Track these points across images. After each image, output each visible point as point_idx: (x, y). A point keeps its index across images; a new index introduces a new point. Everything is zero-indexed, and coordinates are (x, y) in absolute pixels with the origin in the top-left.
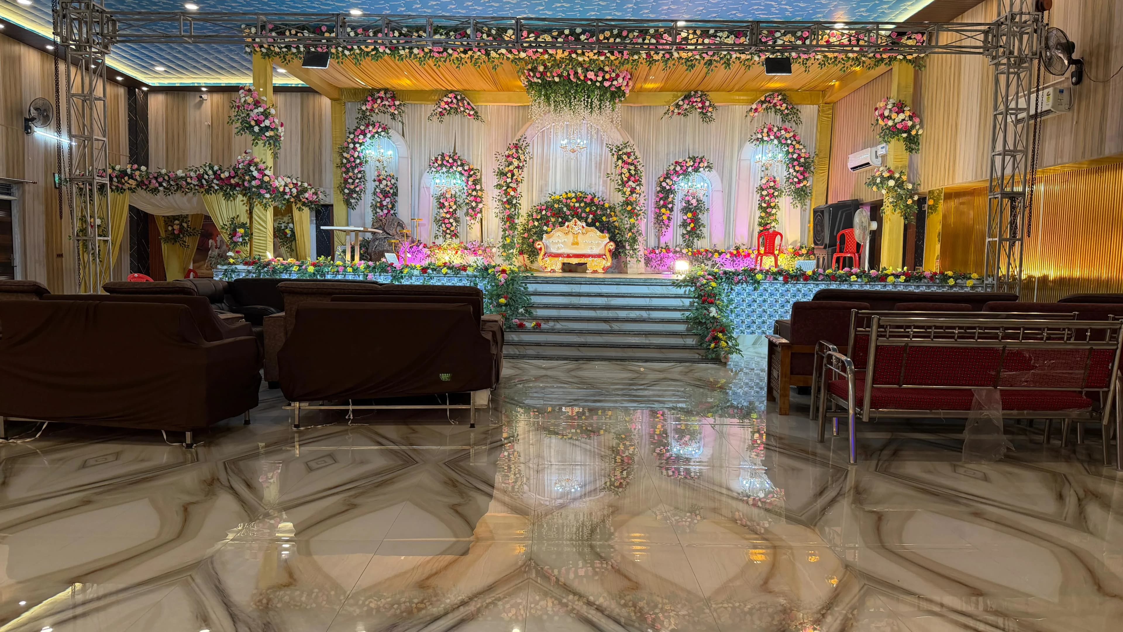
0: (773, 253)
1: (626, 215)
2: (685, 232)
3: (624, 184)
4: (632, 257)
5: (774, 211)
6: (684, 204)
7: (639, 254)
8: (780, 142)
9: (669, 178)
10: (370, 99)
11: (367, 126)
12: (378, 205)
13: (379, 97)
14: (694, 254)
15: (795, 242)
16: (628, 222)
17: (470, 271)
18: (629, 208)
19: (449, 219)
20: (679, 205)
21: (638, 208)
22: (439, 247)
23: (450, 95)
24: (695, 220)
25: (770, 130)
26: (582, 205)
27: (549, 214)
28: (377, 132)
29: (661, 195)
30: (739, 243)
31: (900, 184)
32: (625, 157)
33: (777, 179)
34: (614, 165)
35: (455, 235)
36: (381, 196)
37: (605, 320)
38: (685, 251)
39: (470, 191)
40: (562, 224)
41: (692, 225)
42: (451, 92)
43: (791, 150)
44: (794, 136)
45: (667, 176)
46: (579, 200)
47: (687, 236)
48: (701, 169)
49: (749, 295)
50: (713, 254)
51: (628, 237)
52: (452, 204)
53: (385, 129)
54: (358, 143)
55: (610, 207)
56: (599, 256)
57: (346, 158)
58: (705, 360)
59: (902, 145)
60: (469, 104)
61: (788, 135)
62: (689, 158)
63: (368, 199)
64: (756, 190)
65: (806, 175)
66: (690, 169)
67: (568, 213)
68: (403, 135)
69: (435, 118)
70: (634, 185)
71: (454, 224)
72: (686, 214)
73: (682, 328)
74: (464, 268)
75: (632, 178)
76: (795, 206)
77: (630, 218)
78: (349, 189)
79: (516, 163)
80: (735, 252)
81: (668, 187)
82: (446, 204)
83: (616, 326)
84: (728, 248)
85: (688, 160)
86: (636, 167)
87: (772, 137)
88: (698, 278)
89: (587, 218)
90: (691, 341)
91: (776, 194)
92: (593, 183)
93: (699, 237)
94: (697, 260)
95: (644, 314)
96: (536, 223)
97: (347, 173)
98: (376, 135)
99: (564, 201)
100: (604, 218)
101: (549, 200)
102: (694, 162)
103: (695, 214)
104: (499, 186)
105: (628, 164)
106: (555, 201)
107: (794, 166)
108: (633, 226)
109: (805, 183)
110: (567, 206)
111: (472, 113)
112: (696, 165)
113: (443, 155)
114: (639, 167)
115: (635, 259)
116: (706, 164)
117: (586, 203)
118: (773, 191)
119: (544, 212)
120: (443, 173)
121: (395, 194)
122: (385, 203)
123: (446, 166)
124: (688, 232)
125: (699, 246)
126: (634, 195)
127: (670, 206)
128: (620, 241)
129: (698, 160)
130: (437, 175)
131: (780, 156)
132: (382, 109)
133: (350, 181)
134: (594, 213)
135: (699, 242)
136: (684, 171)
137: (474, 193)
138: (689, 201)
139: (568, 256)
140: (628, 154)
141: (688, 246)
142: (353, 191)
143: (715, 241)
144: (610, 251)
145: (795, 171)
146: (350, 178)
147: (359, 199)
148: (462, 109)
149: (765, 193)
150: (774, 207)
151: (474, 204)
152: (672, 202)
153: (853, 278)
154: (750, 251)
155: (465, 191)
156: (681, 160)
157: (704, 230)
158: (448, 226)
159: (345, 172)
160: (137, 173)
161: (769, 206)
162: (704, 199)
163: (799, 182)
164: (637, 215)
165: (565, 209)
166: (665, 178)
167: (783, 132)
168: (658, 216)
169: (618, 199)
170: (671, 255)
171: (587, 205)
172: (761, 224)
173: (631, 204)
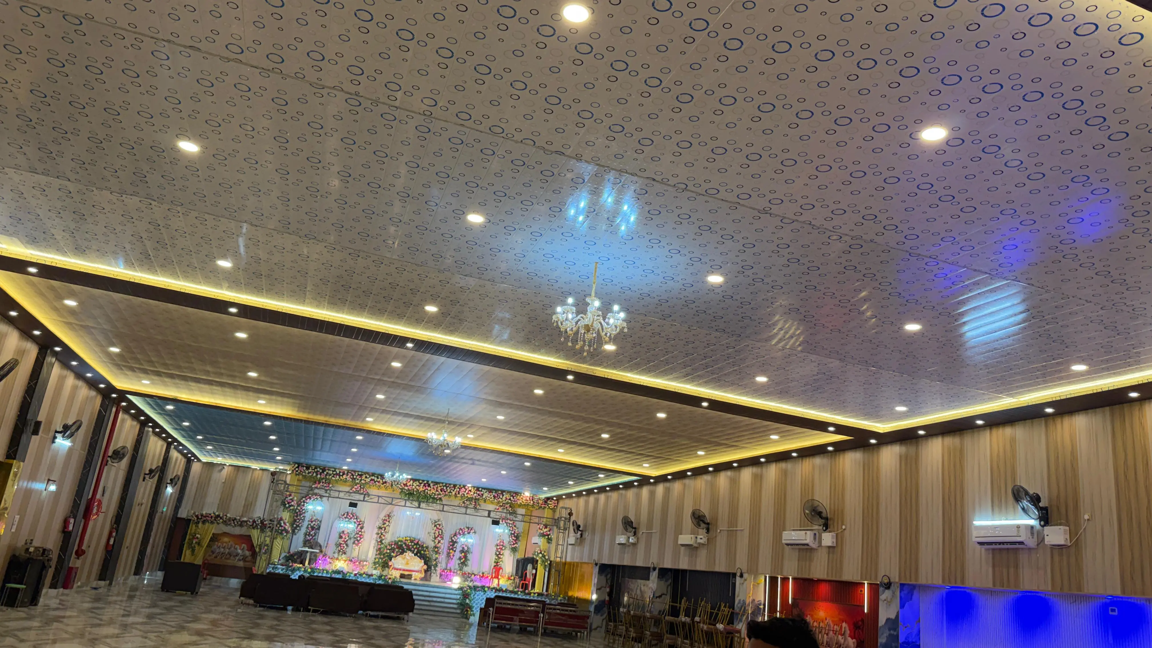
0: (498, 578)
1: (433, 553)
2: (460, 563)
3: (435, 538)
4: (433, 574)
6: (461, 549)
7: (437, 572)
8: (507, 525)
10: (317, 482)
11: (313, 495)
12: (308, 534)
13: (322, 482)
14: (462, 574)
15: (509, 573)
16: (435, 556)
17: (374, 577)
18: (436, 550)
19: (343, 544)
20: (459, 549)
21: (440, 550)
22: (337, 559)
23: (357, 485)
24: (465, 557)
25: (503, 519)
26: (413, 544)
27: (396, 547)
28: (316, 498)
29: (451, 544)
30: (484, 571)
31: (544, 556)
32: (438, 526)
33: (504, 542)
34: (432, 529)
35: (345, 553)
36: (311, 529)
37: (429, 601)
38: (459, 572)
39: (358, 532)
40: (402, 553)
41: (464, 559)
44: (513, 523)
45: (455, 535)
46: (412, 541)
47: (461, 565)
50: (471, 575)
51: (433, 564)
52: (347, 537)
53: (321, 497)
54: (306, 502)
55: (426, 548)
56: (418, 572)
58: (463, 617)
59: (546, 540)
60: (366, 490)
61: (511, 522)
63: (303, 530)
64: (494, 545)
65: (517, 542)
66: (466, 533)
67: (405, 547)
68: (329, 501)
70: (440, 539)
71: (345, 547)
72: (461, 554)
73: (455, 606)
74: (372, 575)
75: (440, 536)
76: (511, 556)
77: (436, 554)
78: (296, 525)
79: (387, 523)
80: (481, 576)
81: (455, 540)
82: (344, 537)
83: (432, 604)
85: (466, 528)
87: (504, 522)
88: (463, 587)
89: (414, 551)
90: (458, 611)
91: (503, 548)
92: (420, 535)
93: (466, 565)
94: (464, 578)
95: (442, 600)
96: (389, 552)
97: (297, 517)
98: (316, 500)
99: (404, 541)
100: (422, 552)
101: (397, 540)
102: (468, 529)
103: (465, 554)
104: (378, 534)
105: (439, 529)
106: (399, 541)
108: (437, 558)
109: (516, 545)
110: (405, 544)
112: (469, 531)
113: (348, 513)
114: (443, 530)
115: (435, 575)
116: (473, 531)
119: (393, 546)
121: (319, 529)
122: (312, 533)
123: (348, 518)
124: (462, 563)
125: (466, 570)
126: (439, 544)
127: (455, 549)
128: (430, 565)
129: (470, 529)
133: (297, 521)
134: (418, 549)
135: (466, 568)
136: (463, 533)
137: (360, 533)
138: (463, 548)
139: (404, 570)
140: (440, 525)
141: (460, 570)
142: (298, 526)
143: (473, 568)
144: (424, 569)
145: (512, 539)
146: (298, 519)
148: (363, 492)
149: (498, 547)
150: (502, 555)
151: (359, 539)
153: (519, 593)
154: (488, 576)
155: (355, 531)
156: (462, 528)
157: (469, 562)
158: (342, 548)
160: (225, 517)
161: (500, 554)
162: (471, 548)
163: (514, 544)
164: (439, 554)
167: (509, 521)
168: (448, 554)
169: (431, 544)
170: (452, 573)
171: (415, 544)
172: (495, 562)
173: (437, 548)
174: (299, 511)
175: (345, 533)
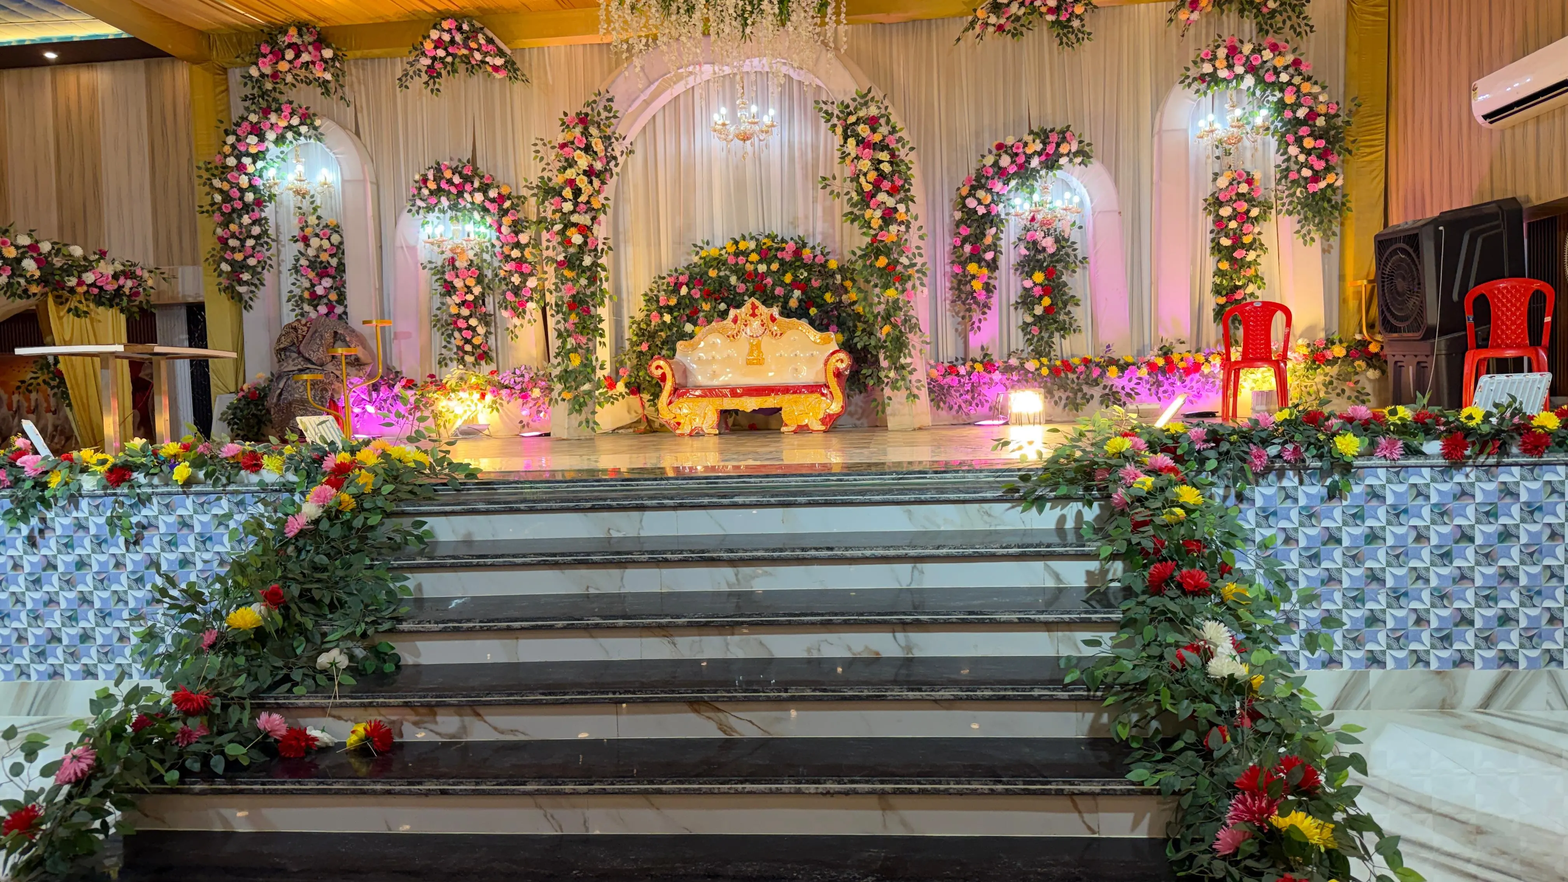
0: (1266, 358)
1: (874, 280)
2: (1029, 319)
3: (866, 199)
4: (895, 387)
5: (1251, 256)
6: (1025, 252)
7: (913, 378)
8: (1260, 80)
9: (982, 187)
10: (266, 49)
11: (266, 112)
12: (306, 295)
13: (291, 46)
14: (1055, 371)
16: (884, 300)
18: (882, 262)
19: (467, 319)
20: (1012, 251)
21: (904, 260)
22: (440, 386)
23: (446, 25)
24: (1053, 287)
25: (1233, 51)
26: (775, 266)
27: (697, 294)
28: (290, 127)
29: (965, 231)
30: (1169, 338)
32: (863, 130)
33: (1257, 175)
34: (838, 154)
35: (483, 356)
36: (312, 275)
38: (1032, 365)
39: (506, 250)
40: (723, 315)
41: (1047, 301)
42: (445, 15)
43: (1290, 99)
44: (1296, 63)
45: (979, 182)
46: (765, 255)
47: (1035, 330)
48: (1063, 161)
49: (1310, 515)
50: (1104, 369)
51: (883, 337)
52: (471, 282)
53: (306, 118)
54: (248, 155)
55: (841, 269)
56: (814, 389)
57: (221, 191)
60: (490, 41)
61: (1280, 62)
62: (1031, 132)
63: (280, 283)
64: (1201, 205)
65: (1335, 159)
66: (1035, 162)
67: (741, 288)
68: (357, 133)
69: (417, 83)
70: (890, 202)
71: (481, 330)
72: (1030, 275)
75: (886, 185)
76: (1307, 239)
77: (886, 287)
78: (232, 263)
79: (583, 161)
80: (1161, 362)
81: (981, 210)
82: (458, 283)
84: (1140, 353)
85: (1029, 138)
86: (893, 155)
87: (1239, 70)
88: (1110, 468)
89: (787, 298)
91: (1254, 212)
92: (801, 214)
93: (1064, 329)
94: (1063, 387)
96: (667, 318)
97: (225, 225)
98: (290, 135)
99: (731, 261)
100: (828, 297)
101: (696, 259)
102: (1044, 143)
103: (1050, 273)
105: (874, 147)
106: (709, 262)
107: (1299, 141)
108: (895, 306)
109: (1331, 178)
110: (738, 271)
111: (499, 61)
112: (1050, 149)
113: (439, 170)
114: (902, 153)
115: (904, 393)
116: (1074, 147)
117: (782, 263)
118: (1245, 206)
119: (684, 291)
120: (443, 211)
121: (341, 268)
122: (319, 290)
123: (448, 194)
124: (1038, 319)
125: (1066, 353)
126: (893, 228)
127: (989, 256)
128: (865, 348)
129: (1054, 138)
130: (431, 216)
131: (1262, 116)
132: (303, 73)
133: (233, 243)
134: (803, 286)
135: (1066, 343)
136: (1021, 167)
137: (515, 253)
138: (1035, 243)
139: (734, 393)
140: (873, 123)
141: (1038, 354)
142: (242, 267)
143: (1106, 337)
144: (838, 374)
145: (1303, 150)
146: (233, 236)
147: (257, 283)
148: (478, 56)
149: (1226, 211)
150: (1250, 247)
151: (516, 279)
152: (994, 247)
154: (1201, 358)
155: (497, 249)
156: (1010, 141)
157: (1077, 312)
158: (468, 334)
159: (220, 225)
161: (1238, 243)
162: (1074, 235)
163: (1315, 178)
164: (903, 279)
165: (733, 280)
166: (974, 188)
167: (1267, 54)
168: (961, 283)
170: (997, 376)
171: (785, 266)
172: (1217, 290)
173: (885, 250)
174: (227, 198)
175: (461, 264)
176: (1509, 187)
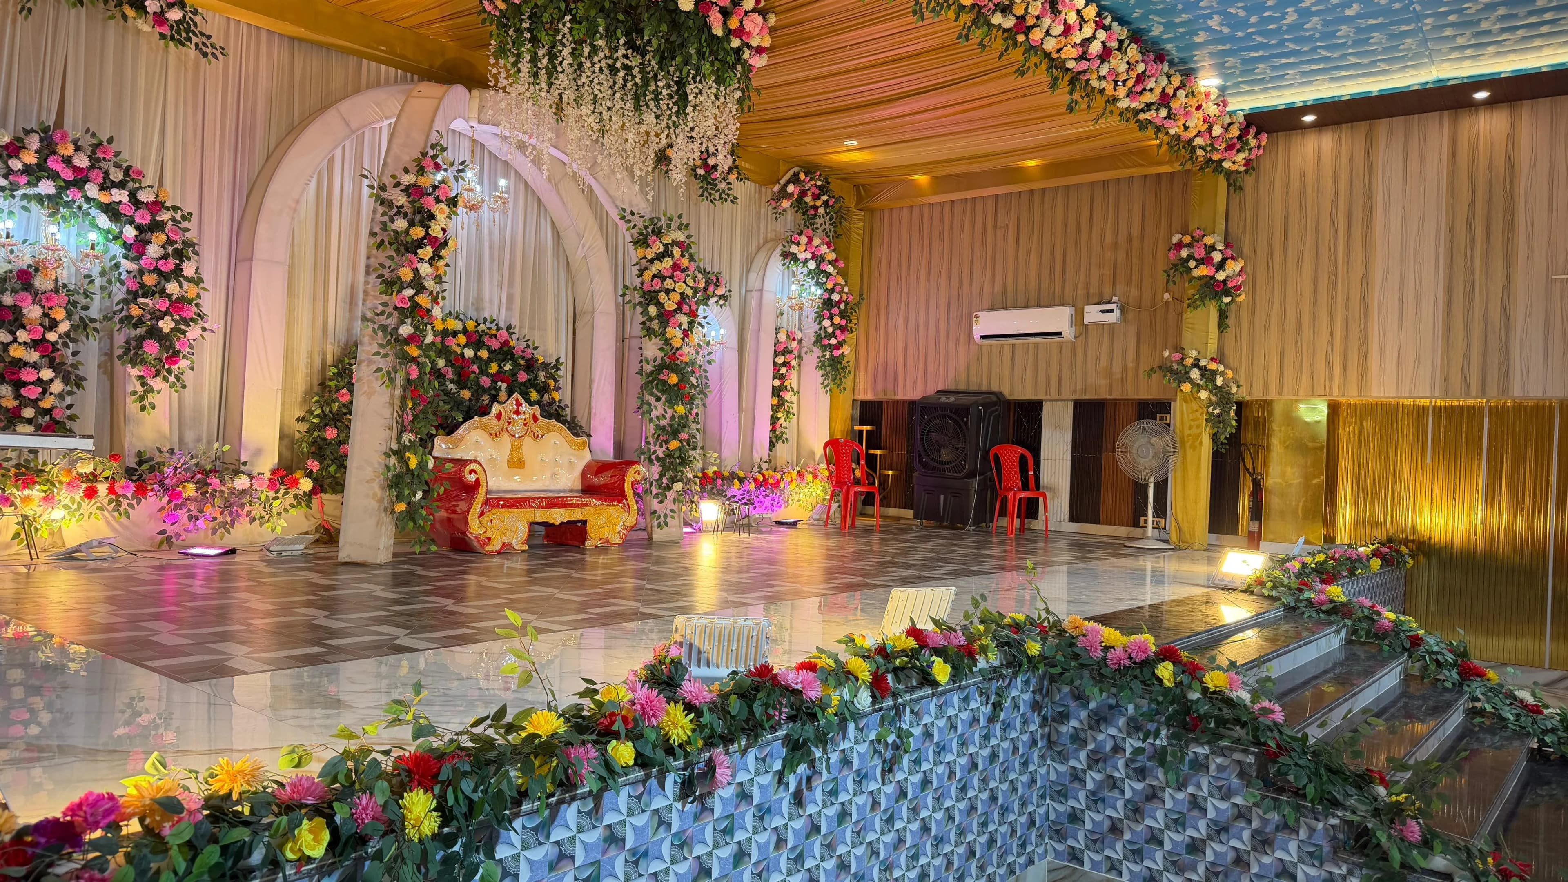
5: (788, 396)
14: (701, 483)
18: (674, 379)
26: (484, 354)
43: (830, 285)
48: (713, 300)
71: (57, 387)
76: (827, 390)
80: (761, 478)
82: (33, 312)
84: (748, 470)
107: (830, 317)
109: (845, 348)
113: (48, 134)
117: (490, 350)
120: (38, 199)
123: (54, 177)
130: (11, 203)
131: (814, 292)
155: (127, 275)
163: (838, 346)
175: (41, 283)
176: (985, 382)
